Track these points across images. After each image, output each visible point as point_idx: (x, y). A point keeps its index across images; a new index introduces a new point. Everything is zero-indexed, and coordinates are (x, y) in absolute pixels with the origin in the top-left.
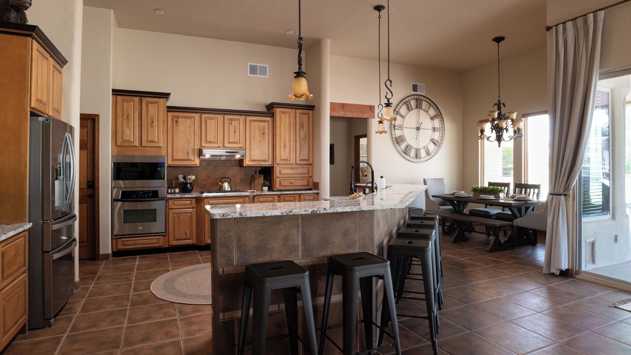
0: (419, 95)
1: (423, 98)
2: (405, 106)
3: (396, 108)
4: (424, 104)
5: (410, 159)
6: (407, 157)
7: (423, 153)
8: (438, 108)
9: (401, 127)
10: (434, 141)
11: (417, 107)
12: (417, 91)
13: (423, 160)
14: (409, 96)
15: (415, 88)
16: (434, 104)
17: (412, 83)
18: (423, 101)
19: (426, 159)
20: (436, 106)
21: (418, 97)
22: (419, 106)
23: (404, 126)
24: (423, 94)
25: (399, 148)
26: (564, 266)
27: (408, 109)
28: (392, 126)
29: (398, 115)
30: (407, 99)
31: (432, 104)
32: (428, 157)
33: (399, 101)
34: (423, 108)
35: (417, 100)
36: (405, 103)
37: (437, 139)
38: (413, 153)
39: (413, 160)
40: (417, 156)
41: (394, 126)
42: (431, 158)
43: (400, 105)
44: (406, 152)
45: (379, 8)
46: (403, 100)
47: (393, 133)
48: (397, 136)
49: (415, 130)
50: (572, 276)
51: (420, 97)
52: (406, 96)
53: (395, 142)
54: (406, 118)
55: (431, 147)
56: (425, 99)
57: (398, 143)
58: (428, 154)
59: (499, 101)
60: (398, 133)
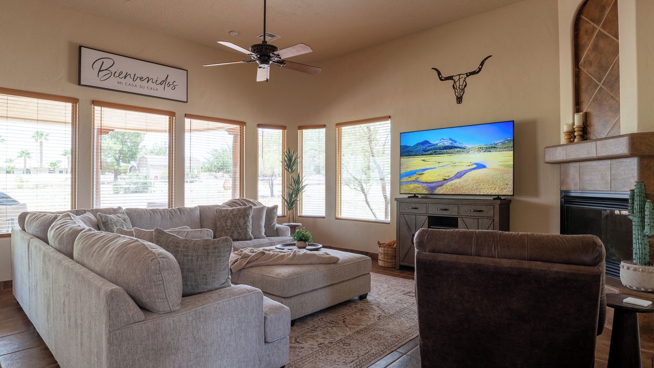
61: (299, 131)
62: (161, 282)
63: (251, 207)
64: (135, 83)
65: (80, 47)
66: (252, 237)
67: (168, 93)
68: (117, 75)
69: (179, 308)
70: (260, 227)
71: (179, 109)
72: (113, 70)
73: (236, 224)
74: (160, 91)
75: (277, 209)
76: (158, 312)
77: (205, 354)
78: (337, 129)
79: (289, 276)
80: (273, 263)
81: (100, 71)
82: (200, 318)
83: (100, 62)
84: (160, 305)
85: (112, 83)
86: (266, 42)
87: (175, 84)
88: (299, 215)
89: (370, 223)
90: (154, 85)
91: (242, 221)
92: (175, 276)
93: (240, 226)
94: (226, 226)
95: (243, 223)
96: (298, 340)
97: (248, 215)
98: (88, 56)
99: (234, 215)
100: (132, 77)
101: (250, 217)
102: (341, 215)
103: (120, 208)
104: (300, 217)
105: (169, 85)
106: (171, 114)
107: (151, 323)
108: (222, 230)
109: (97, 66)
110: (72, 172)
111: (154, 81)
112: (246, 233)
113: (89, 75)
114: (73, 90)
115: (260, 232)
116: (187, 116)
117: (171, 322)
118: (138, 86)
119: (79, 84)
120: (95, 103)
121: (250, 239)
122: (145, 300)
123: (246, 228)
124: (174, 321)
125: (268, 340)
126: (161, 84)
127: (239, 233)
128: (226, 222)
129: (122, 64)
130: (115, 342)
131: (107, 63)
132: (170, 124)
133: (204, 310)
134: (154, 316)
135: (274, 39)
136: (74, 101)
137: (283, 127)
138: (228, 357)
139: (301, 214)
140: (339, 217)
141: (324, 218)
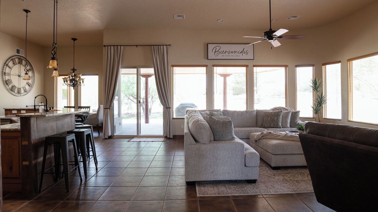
0: (21, 56)
1: (23, 58)
2: (11, 62)
3: (6, 62)
4: (24, 62)
5: (15, 94)
6: (13, 93)
7: (22, 91)
8: (31, 65)
9: (9, 74)
10: (29, 84)
11: (19, 63)
12: (19, 54)
13: (23, 94)
14: (15, 56)
15: (18, 51)
16: (29, 62)
17: (16, 48)
18: (23, 60)
19: (24, 94)
20: (30, 64)
21: (20, 57)
22: (20, 63)
23: (11, 74)
24: (23, 56)
25: (7, 87)
26: (110, 134)
27: (14, 63)
28: (3, 73)
29: (7, 67)
30: (13, 58)
31: (28, 63)
32: (25, 93)
33: (8, 58)
34: (23, 64)
35: (19, 59)
36: (12, 60)
37: (30, 83)
38: (16, 91)
39: (16, 95)
40: (19, 92)
41: (5, 73)
42: (27, 94)
43: (9, 60)
44: (12, 89)
45: (27, 11)
46: (11, 57)
47: (4, 77)
48: (7, 79)
49: (17, 77)
50: (112, 138)
51: (21, 58)
52: (12, 55)
53: (5, 83)
54: (12, 69)
55: (27, 87)
56: (24, 59)
57: (7, 84)
58: (25, 91)
59: (74, 68)
60: (7, 78)
61: (323, 67)
62: (201, 133)
63: (282, 111)
64: (229, 55)
65: (208, 44)
66: (281, 127)
67: (245, 56)
68: (222, 52)
69: (208, 143)
70: (286, 122)
71: (250, 63)
72: (220, 51)
73: (272, 120)
74: (241, 56)
75: (299, 113)
76: (200, 143)
77: (217, 162)
78: (349, 63)
79: (276, 144)
80: (274, 138)
81: (215, 52)
82: (215, 148)
83: (215, 48)
84: (200, 140)
85: (220, 56)
86: (271, 29)
87: (247, 52)
88: (324, 117)
89: (372, 125)
90: (238, 54)
91: (276, 118)
92: (206, 131)
93: (274, 121)
94: (268, 120)
95: (276, 119)
96: (275, 175)
97: (279, 115)
98: (211, 47)
99: (272, 115)
100: (228, 52)
101: (281, 116)
102: (352, 119)
103: (220, 110)
104: (325, 119)
105: (245, 52)
106: (247, 66)
107: (197, 145)
108: (266, 122)
109: (214, 50)
110: (206, 95)
111: (238, 52)
112: (278, 124)
113: (211, 55)
114: (206, 62)
115: (287, 125)
116: (254, 66)
117: (204, 147)
118: (231, 56)
119: (208, 59)
120: (214, 66)
121: (280, 128)
122: (197, 138)
123: (278, 122)
124: (205, 147)
125: (246, 165)
126: (241, 53)
127: (274, 124)
128: (268, 118)
129: (224, 48)
130: (186, 149)
131: (218, 48)
132: (246, 71)
133: (217, 146)
134: (199, 144)
135: (297, 18)
136: (206, 66)
137: (313, 65)
138: (227, 167)
139: (325, 117)
140: (351, 120)
141: (340, 120)
